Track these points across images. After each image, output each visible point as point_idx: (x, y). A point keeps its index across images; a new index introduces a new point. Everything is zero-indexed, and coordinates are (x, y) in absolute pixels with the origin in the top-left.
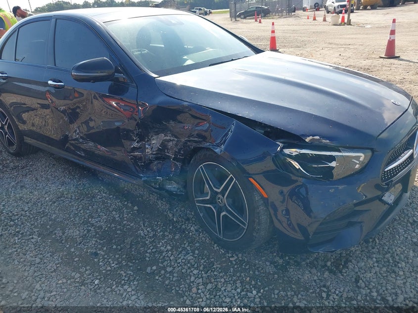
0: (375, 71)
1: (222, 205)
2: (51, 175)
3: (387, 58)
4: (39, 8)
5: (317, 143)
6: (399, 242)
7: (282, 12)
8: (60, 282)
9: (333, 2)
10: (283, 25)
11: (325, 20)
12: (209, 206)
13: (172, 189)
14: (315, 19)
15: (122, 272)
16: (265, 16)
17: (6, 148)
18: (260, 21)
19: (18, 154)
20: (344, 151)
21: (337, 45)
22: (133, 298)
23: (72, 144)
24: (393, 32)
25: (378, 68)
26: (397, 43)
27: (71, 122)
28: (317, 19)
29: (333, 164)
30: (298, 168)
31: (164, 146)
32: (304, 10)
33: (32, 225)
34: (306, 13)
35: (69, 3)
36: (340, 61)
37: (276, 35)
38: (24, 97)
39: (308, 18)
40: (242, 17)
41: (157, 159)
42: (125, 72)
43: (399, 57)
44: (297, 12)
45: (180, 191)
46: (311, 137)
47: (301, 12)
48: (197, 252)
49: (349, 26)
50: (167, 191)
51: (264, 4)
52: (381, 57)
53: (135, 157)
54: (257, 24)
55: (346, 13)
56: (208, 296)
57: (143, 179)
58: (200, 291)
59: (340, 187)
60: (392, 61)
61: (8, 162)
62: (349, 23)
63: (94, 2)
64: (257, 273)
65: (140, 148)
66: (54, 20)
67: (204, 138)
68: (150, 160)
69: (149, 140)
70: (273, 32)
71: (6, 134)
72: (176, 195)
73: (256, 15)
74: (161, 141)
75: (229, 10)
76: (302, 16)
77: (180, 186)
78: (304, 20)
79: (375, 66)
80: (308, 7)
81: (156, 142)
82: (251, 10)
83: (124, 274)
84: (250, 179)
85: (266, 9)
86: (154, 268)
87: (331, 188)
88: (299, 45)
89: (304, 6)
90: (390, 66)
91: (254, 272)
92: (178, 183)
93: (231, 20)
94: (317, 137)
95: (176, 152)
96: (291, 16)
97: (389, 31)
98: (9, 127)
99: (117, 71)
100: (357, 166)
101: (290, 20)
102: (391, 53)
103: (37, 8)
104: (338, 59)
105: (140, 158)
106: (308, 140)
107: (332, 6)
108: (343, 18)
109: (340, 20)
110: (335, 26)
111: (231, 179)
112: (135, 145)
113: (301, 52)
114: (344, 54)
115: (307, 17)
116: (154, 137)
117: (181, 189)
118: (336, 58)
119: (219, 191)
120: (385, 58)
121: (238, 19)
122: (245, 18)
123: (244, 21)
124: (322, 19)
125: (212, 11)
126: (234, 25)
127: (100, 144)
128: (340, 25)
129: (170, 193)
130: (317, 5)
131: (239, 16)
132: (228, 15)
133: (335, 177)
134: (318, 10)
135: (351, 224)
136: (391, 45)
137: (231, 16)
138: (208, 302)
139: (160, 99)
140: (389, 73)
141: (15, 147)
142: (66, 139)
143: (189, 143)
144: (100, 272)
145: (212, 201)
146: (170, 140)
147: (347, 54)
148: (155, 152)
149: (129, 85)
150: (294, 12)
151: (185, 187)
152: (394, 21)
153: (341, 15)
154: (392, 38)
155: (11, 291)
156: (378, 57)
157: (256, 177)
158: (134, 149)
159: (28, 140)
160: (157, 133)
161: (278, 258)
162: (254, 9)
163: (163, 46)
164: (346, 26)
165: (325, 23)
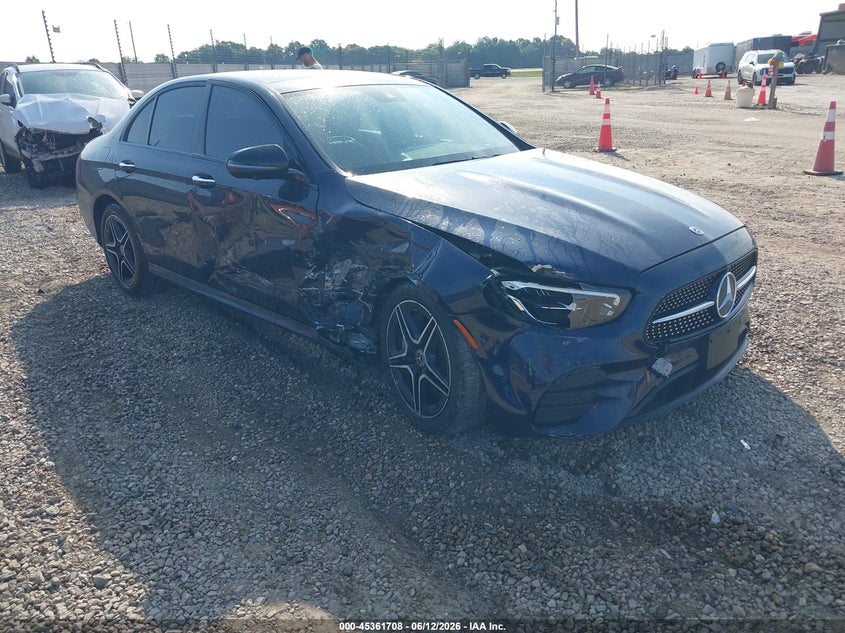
0: (783, 197)
1: (421, 365)
2: (185, 324)
3: (817, 175)
4: (186, 53)
5: (548, 274)
6: (692, 444)
7: (649, 77)
8: (185, 453)
9: (752, 63)
10: (642, 104)
11: (728, 97)
12: (405, 366)
13: (360, 346)
14: (709, 95)
15: (273, 451)
16: (612, 85)
17: (118, 282)
18: (599, 93)
19: (136, 293)
20: (587, 289)
21: (733, 145)
22: (282, 478)
23: (219, 275)
24: (830, 127)
25: (790, 191)
26: (838, 146)
27: (221, 239)
28: (713, 93)
29: (572, 307)
30: (522, 309)
31: (350, 277)
32: (696, 75)
33: (151, 386)
34: (698, 82)
35: (243, 47)
36: (725, 176)
37: (614, 122)
38: (154, 201)
39: (696, 93)
40: (567, 84)
41: (341, 298)
42: (304, 167)
43: (841, 173)
44: (680, 79)
45: (371, 350)
46: (539, 266)
47: (690, 78)
48: (383, 434)
49: (772, 111)
50: (351, 348)
51: (613, 61)
52: (806, 173)
53: (309, 293)
54: (592, 100)
55: (767, 85)
56: (385, 485)
57: (318, 328)
58: (375, 478)
59: (580, 340)
60: (825, 180)
61: (120, 303)
62: (773, 105)
63: (288, 45)
64: (462, 463)
65: (317, 280)
66: (208, 87)
67: (402, 264)
68: (330, 300)
69: (331, 269)
70: (607, 116)
71: (121, 258)
72: (365, 354)
73: (592, 82)
74: (347, 271)
75: (541, 70)
76: (686, 87)
77: (370, 342)
78: (689, 96)
79: (787, 188)
80: (704, 71)
81: (339, 271)
82: (586, 71)
83: (274, 452)
84: (455, 321)
85: (616, 72)
86: (319, 449)
87: (564, 340)
88: (658, 143)
89: (696, 67)
90: (816, 188)
91: (458, 462)
92: (367, 337)
93: (544, 90)
94: (549, 267)
95: (366, 287)
96: (664, 87)
97: (823, 125)
98: (128, 248)
99: (293, 166)
100: (610, 313)
101: (661, 95)
102: (825, 165)
103: (183, 53)
104: (722, 172)
105: (316, 297)
106: (534, 269)
107: (749, 70)
108: (763, 94)
109: (756, 98)
110: (741, 110)
111: (433, 323)
112: (310, 274)
113: (657, 156)
114: (737, 164)
115: (693, 90)
116: (338, 265)
117: (373, 347)
118: (720, 169)
119: (417, 342)
120: (813, 174)
121: (557, 88)
122: (572, 87)
123: (570, 92)
124: (724, 94)
125: (512, 71)
126: (547, 101)
127: (262, 275)
128: (755, 108)
129: (356, 351)
130: (721, 67)
131: (561, 83)
132: (539, 81)
133: (572, 326)
134: (723, 76)
135: (600, 399)
136: (827, 150)
137: (545, 84)
138: (385, 491)
139: (348, 207)
140: (808, 201)
141: (133, 279)
142: (211, 266)
143: (383, 273)
144: (240, 447)
145: (411, 359)
146: (359, 269)
147: (744, 164)
148: (337, 288)
149: (309, 187)
150: (674, 78)
151: (377, 343)
152: (833, 105)
153: (758, 90)
154: (828, 138)
155: (118, 459)
156: (800, 171)
157: (462, 317)
158: (309, 282)
159: (155, 269)
160: (341, 258)
161: (498, 449)
162: (593, 70)
163: (380, 133)
164: (768, 111)
165: (727, 103)
